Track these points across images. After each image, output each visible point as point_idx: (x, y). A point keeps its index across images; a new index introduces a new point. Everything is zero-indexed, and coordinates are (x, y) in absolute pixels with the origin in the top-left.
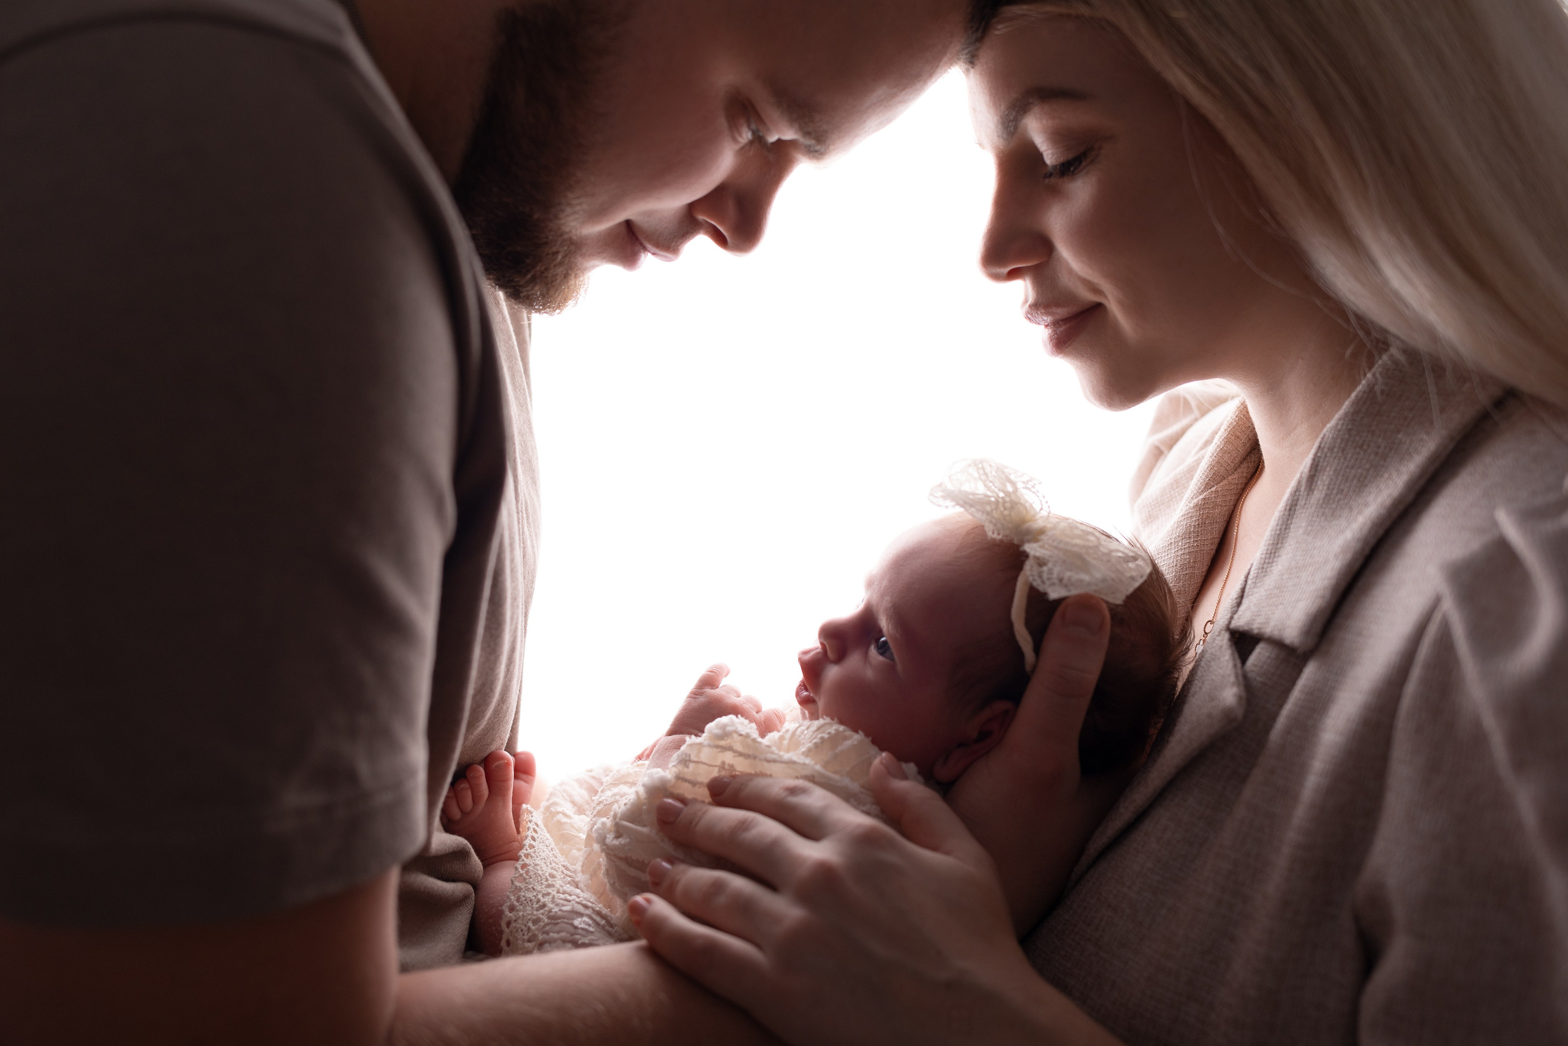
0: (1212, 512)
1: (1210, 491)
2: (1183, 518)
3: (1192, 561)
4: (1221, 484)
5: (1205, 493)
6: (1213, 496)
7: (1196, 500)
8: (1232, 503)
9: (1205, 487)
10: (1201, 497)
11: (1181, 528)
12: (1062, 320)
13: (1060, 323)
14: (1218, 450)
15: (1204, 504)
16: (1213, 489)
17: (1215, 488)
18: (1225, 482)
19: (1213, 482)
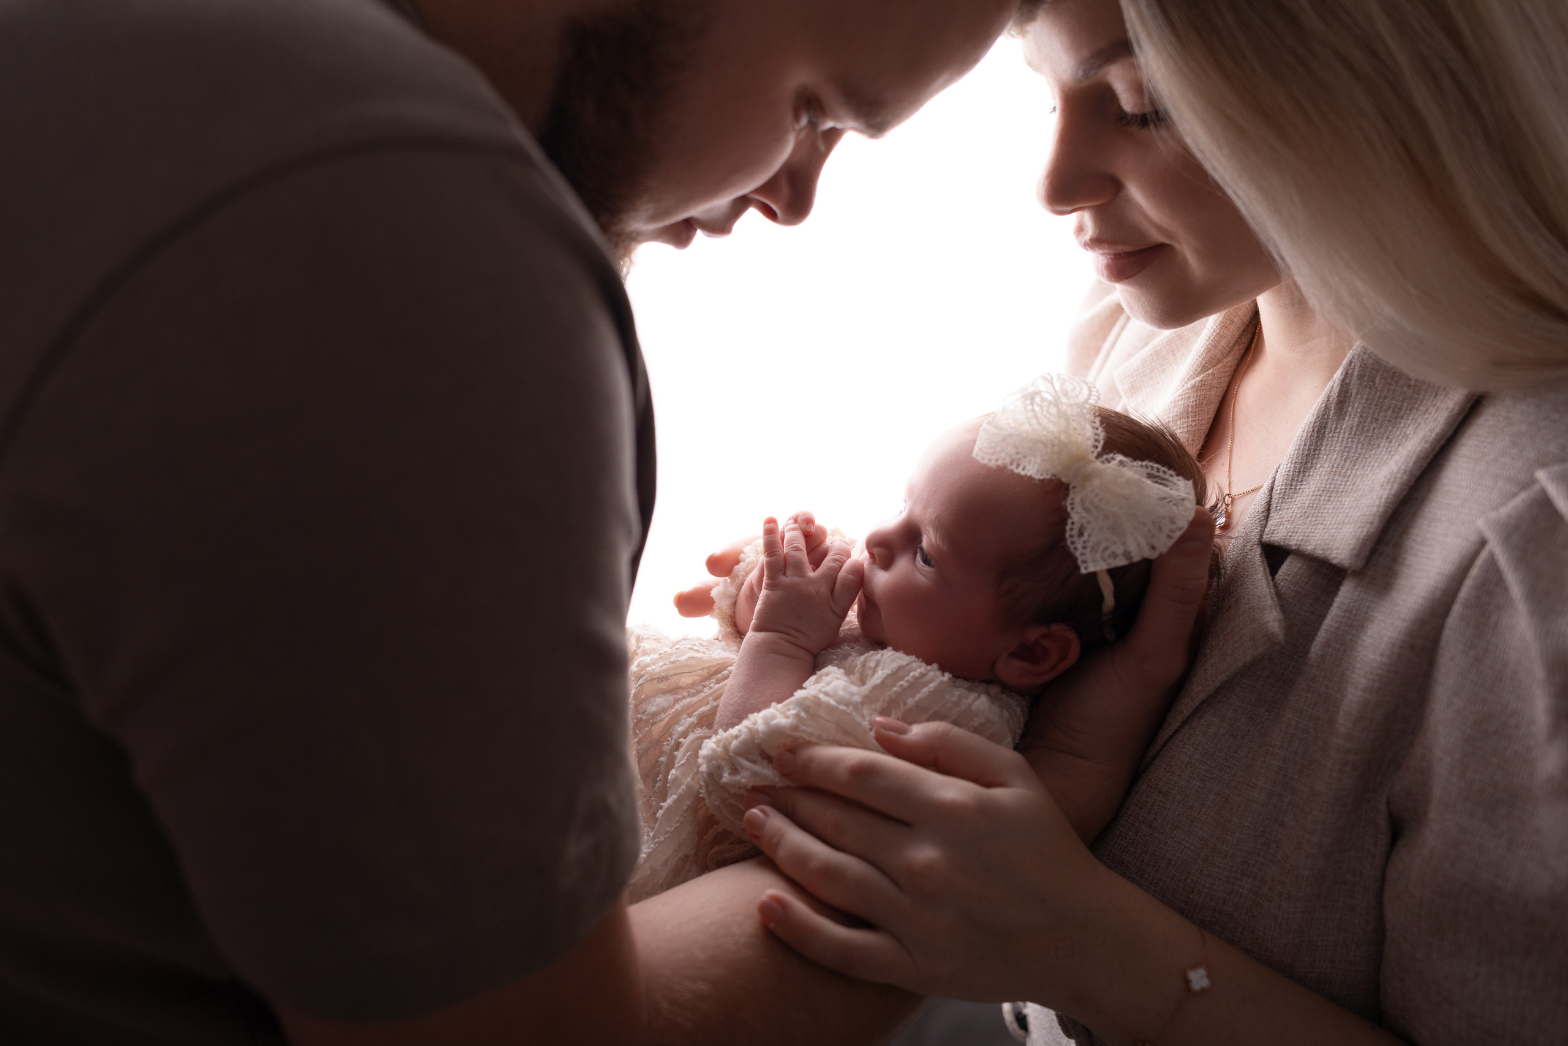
0: (1208, 393)
1: (1206, 373)
2: (1180, 398)
3: (1190, 440)
4: (1217, 367)
5: (1202, 376)
6: (1210, 378)
7: (1193, 381)
8: (1226, 384)
9: (1202, 370)
10: (1198, 379)
11: (1179, 407)
12: (1125, 253)
13: (1123, 255)
14: (1215, 334)
15: (1201, 385)
16: (1210, 371)
17: (1211, 370)
18: (1221, 365)
19: (1209, 365)
